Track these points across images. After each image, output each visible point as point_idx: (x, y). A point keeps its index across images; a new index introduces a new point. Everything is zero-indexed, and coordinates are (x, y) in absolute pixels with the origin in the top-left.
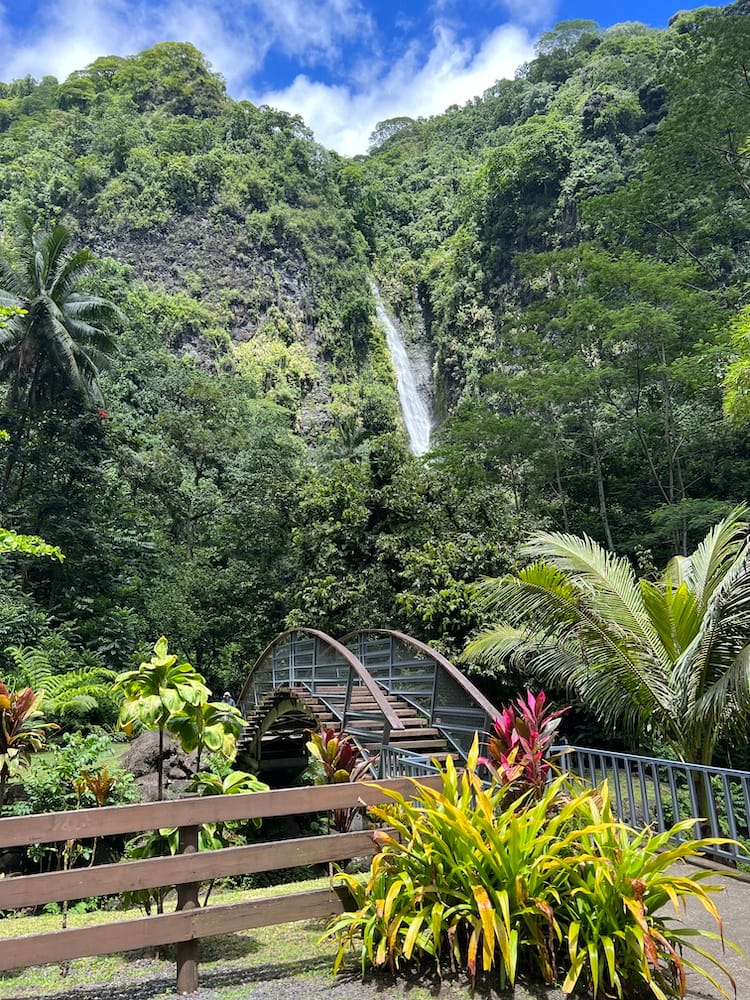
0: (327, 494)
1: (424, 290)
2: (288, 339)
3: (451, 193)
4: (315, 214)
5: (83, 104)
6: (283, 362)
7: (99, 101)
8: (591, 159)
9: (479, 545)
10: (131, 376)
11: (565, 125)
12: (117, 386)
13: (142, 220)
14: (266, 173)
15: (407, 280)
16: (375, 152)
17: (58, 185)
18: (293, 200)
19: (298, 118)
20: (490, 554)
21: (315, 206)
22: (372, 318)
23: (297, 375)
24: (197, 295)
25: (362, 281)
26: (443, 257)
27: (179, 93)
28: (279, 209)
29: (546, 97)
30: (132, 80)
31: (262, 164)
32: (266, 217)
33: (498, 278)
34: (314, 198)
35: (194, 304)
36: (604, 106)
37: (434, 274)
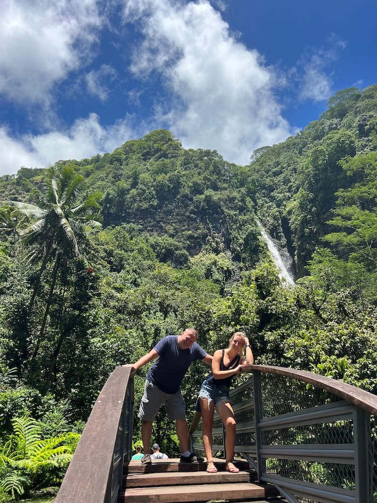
1: (285, 221)
2: (217, 251)
3: (294, 174)
4: (227, 192)
5: (119, 160)
6: (215, 263)
7: (126, 159)
8: (366, 145)
11: (349, 133)
13: (145, 205)
14: (201, 177)
15: (275, 218)
16: (253, 163)
17: (108, 194)
18: (216, 188)
19: (215, 152)
21: (226, 189)
22: (259, 237)
23: (222, 268)
24: (172, 236)
25: (252, 220)
26: (293, 204)
27: (161, 150)
28: (209, 192)
29: (336, 124)
30: (141, 148)
31: (199, 174)
32: (203, 196)
33: (324, 210)
34: (225, 185)
35: (171, 240)
36: (368, 121)
37: (290, 212)
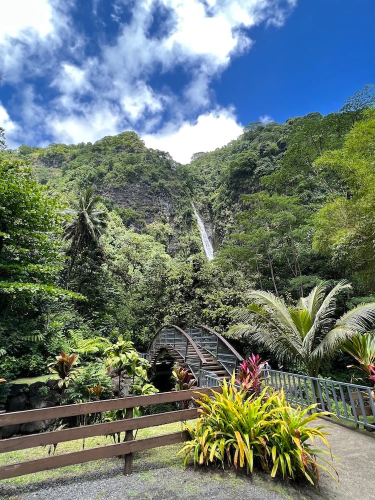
0: (178, 275)
1: (210, 206)
2: (164, 222)
3: (218, 175)
4: (174, 182)
5: (99, 150)
6: (163, 229)
7: (104, 149)
8: (263, 164)
9: (231, 292)
10: (113, 236)
11: (254, 153)
12: (108, 239)
13: (118, 186)
14: (157, 170)
15: (204, 203)
16: (192, 162)
17: (91, 175)
18: (167, 179)
19: (167, 153)
20: (235, 295)
21: (174, 180)
22: (193, 215)
23: (167, 234)
24: (135, 209)
25: (189, 203)
26: (216, 195)
27: (130, 146)
28: (161, 181)
29: (247, 145)
30: (115, 143)
31: (156, 167)
32: (158, 184)
33: (234, 202)
34: (173, 177)
35: (134, 211)
36: (266, 148)
37: (213, 200)
